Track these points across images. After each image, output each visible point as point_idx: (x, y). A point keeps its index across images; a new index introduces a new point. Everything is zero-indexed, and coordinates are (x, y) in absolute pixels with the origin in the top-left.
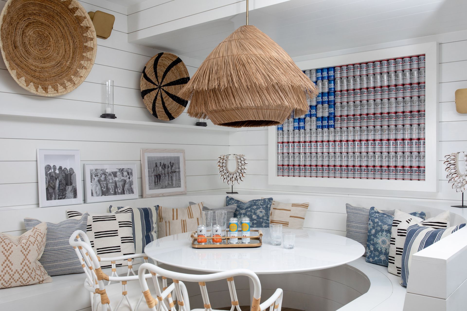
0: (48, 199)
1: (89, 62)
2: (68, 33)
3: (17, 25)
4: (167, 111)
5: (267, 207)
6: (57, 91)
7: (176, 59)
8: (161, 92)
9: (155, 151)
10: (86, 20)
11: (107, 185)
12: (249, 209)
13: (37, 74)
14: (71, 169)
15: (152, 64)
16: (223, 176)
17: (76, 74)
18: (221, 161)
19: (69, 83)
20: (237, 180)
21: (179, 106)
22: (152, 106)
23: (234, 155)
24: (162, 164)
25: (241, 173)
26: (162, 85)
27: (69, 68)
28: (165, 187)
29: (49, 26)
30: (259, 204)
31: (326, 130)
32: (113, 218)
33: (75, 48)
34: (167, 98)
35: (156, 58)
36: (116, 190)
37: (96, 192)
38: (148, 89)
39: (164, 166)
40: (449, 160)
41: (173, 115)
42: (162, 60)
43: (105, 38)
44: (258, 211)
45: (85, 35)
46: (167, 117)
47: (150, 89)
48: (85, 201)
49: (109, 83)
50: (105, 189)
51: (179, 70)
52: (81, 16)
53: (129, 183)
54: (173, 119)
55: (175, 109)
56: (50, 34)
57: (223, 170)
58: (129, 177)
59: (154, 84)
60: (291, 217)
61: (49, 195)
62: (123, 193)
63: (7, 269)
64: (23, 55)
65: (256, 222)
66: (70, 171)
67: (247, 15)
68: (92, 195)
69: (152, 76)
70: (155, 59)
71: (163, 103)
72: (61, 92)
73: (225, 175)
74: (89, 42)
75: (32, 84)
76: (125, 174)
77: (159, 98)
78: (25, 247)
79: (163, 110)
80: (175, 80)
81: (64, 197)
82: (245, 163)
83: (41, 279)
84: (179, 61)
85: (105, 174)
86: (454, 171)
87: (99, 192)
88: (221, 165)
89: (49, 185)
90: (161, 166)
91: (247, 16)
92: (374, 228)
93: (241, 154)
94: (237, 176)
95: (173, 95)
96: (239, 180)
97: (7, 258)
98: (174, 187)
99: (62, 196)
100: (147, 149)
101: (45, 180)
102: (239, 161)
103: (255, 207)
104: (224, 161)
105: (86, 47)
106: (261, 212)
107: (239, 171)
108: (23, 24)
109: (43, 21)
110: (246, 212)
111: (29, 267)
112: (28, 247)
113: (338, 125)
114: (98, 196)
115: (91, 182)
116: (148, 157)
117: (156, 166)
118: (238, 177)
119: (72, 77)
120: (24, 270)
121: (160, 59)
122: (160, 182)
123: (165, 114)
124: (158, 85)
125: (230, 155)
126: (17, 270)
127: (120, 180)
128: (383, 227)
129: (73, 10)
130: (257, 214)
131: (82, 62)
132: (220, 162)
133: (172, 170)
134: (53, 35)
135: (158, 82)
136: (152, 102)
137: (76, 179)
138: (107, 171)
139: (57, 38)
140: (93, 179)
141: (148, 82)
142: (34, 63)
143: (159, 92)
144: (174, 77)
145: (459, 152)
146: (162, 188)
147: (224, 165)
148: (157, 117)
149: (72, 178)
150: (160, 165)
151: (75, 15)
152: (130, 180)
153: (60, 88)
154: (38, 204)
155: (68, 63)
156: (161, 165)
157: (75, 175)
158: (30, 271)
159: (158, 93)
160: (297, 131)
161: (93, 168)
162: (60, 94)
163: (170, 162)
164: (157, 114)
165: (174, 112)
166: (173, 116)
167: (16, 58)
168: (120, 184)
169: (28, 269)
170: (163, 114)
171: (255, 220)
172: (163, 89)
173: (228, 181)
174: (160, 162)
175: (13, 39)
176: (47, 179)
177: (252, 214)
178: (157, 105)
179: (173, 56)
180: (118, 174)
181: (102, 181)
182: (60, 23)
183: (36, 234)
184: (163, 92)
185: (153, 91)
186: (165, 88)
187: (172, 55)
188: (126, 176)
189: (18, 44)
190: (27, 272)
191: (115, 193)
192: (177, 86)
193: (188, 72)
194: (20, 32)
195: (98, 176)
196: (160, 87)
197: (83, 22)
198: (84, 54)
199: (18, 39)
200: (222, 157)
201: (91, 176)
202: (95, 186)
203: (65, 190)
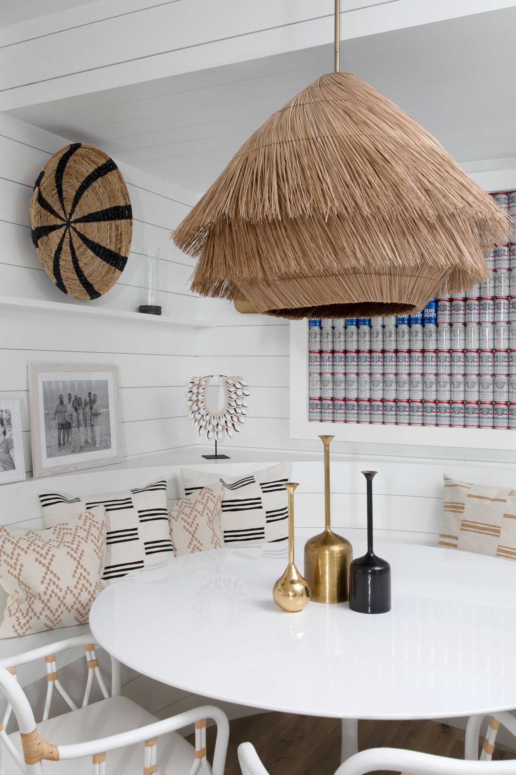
4: (83, 278)
7: (104, 162)
8: (70, 235)
9: (58, 367)
15: (54, 169)
16: (197, 421)
18: (195, 390)
20: (227, 429)
21: (109, 269)
22: (52, 264)
23: (221, 376)
24: (73, 398)
25: (235, 415)
26: (72, 220)
28: (79, 448)
31: (418, 327)
34: (82, 250)
35: (64, 155)
38: (43, 225)
39: (77, 403)
41: (96, 287)
42: (75, 161)
46: (86, 292)
47: (47, 227)
51: (109, 189)
53: (4, 446)
54: (97, 297)
55: (101, 274)
57: (199, 408)
58: (5, 430)
59: (57, 216)
67: (335, 49)
69: (52, 197)
70: (62, 158)
71: (75, 261)
73: (202, 420)
77: (66, 247)
79: (75, 276)
80: (99, 210)
82: (243, 394)
84: (110, 166)
88: (194, 398)
90: (71, 403)
91: (336, 52)
93: (236, 376)
94: (226, 422)
95: (94, 242)
96: (231, 429)
98: (98, 449)
100: (42, 365)
102: (233, 389)
104: (201, 390)
107: (232, 411)
113: (444, 318)
116: (43, 382)
117: (62, 402)
118: (230, 424)
121: (70, 158)
122: (69, 439)
123: (79, 285)
124: (65, 218)
125: (212, 376)
132: (191, 391)
133: (93, 411)
135: (64, 210)
136: (53, 256)
141: (43, 209)
143: (67, 235)
144: (98, 203)
146: (74, 452)
147: (200, 397)
148: (65, 292)
150: (70, 399)
152: (7, 437)
156: (72, 400)
159: (64, 236)
163: (90, 393)
164: (65, 284)
165: (98, 282)
166: (96, 289)
170: (75, 284)
172: (75, 229)
173: (209, 432)
174: (69, 394)
178: (62, 263)
179: (100, 154)
184: (74, 236)
185: (54, 230)
186: (78, 226)
187: (98, 151)
192: (103, 223)
193: (128, 194)
196: (68, 224)
200: (197, 382)
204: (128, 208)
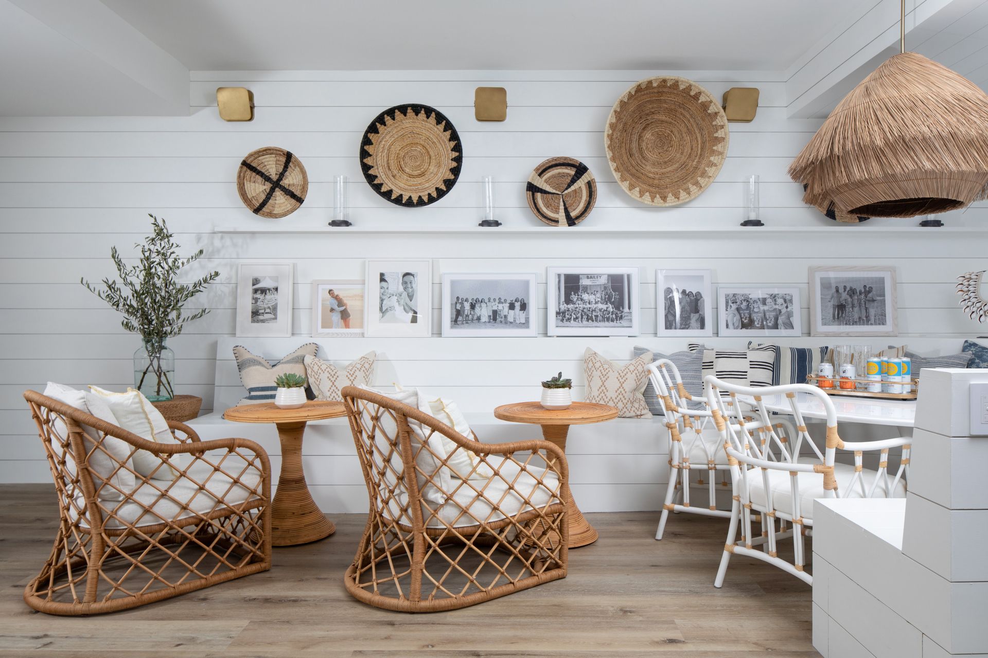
0: (666, 328)
1: (720, 156)
2: (695, 126)
3: (632, 130)
6: (678, 198)
9: (834, 269)
10: (712, 104)
11: (750, 315)
13: (656, 182)
14: (699, 294)
16: (968, 308)
17: (704, 174)
18: (965, 282)
19: (695, 187)
24: (848, 289)
27: (696, 168)
28: (853, 322)
29: (671, 123)
32: (743, 356)
33: (703, 143)
36: (765, 323)
37: (733, 324)
39: (852, 292)
43: (749, 121)
45: (714, 123)
48: (717, 334)
49: (752, 180)
50: (747, 321)
52: (706, 102)
53: (786, 315)
54: (866, 220)
56: (672, 132)
57: (970, 297)
58: (787, 306)
61: (668, 323)
62: (776, 326)
63: (602, 394)
64: (640, 162)
66: (696, 296)
68: (727, 326)
72: (683, 200)
73: (973, 306)
74: (719, 132)
75: (647, 194)
76: (780, 301)
78: (621, 374)
81: (687, 326)
83: (639, 413)
85: (747, 301)
87: (739, 324)
88: (965, 289)
89: (669, 311)
90: (846, 292)
97: (603, 384)
98: (871, 324)
99: (686, 325)
100: (819, 267)
101: (664, 304)
104: (972, 283)
105: (716, 138)
108: (639, 127)
109: (664, 118)
111: (624, 397)
112: (626, 375)
114: (737, 328)
115: (727, 310)
116: (822, 279)
117: (837, 291)
119: (699, 179)
120: (618, 398)
122: (844, 315)
125: (984, 271)
126: (611, 398)
127: (772, 309)
129: (696, 97)
131: (712, 159)
132: (962, 284)
133: (868, 298)
134: (676, 133)
137: (704, 306)
138: (750, 297)
139: (682, 134)
140: (729, 307)
142: (652, 170)
146: (847, 324)
148: (835, 219)
149: (699, 304)
150: (845, 291)
151: (700, 101)
152: (788, 309)
153: (683, 194)
154: (656, 334)
155: (695, 163)
157: (704, 301)
158: (625, 401)
161: (731, 292)
162: (680, 202)
163: (865, 286)
164: (836, 215)
167: (631, 168)
168: (771, 315)
169: (623, 399)
173: (980, 316)
174: (845, 286)
175: (628, 146)
176: (667, 305)
180: (769, 301)
181: (743, 310)
182: (684, 116)
183: (638, 363)
188: (782, 304)
189: (634, 151)
190: (622, 401)
191: (762, 327)
194: (635, 137)
195: (736, 302)
197: (710, 108)
198: (715, 148)
199: (634, 145)
200: (967, 276)
201: (727, 302)
202: (731, 316)
203: (689, 318)
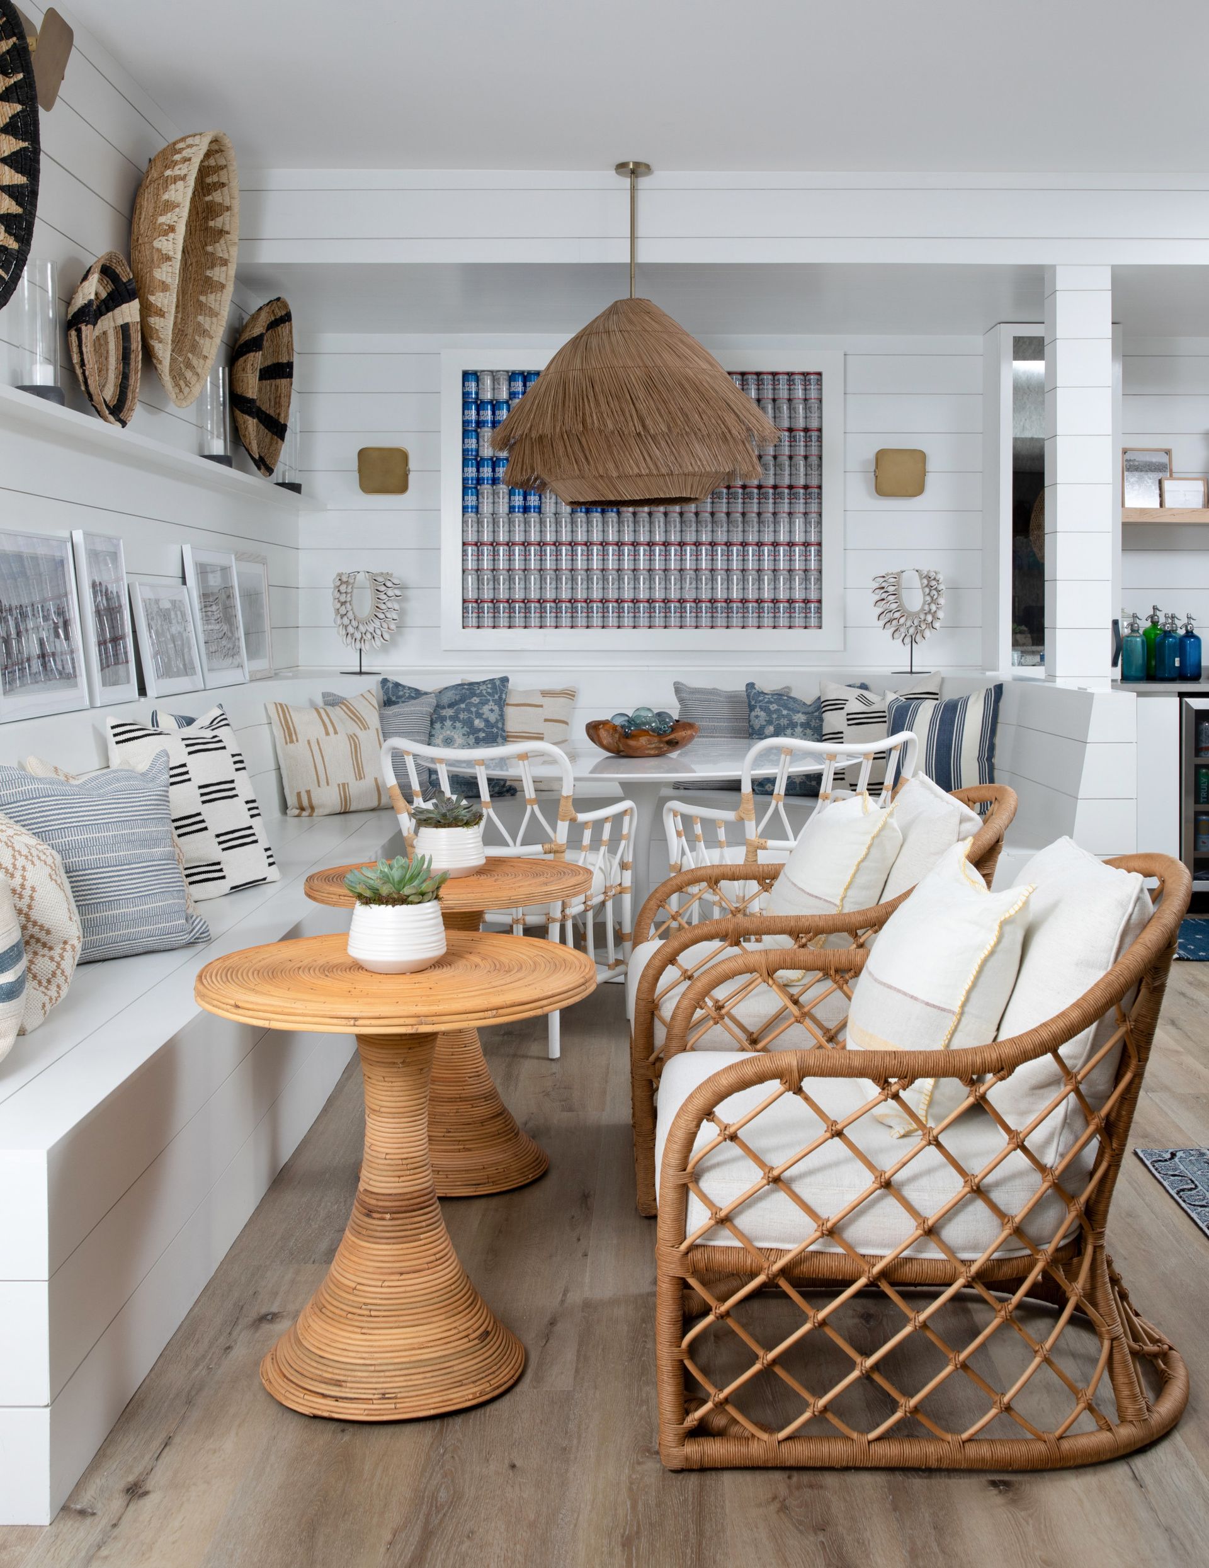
1: (214, 319)
5: (500, 698)
7: (283, 314)
10: (228, 213)
12: (463, 706)
16: (344, 628)
17: (195, 348)
18: (343, 589)
19: (190, 373)
20: (375, 638)
21: (269, 438)
23: (370, 572)
25: (385, 621)
27: (182, 332)
30: (484, 692)
31: (597, 516)
40: (884, 584)
41: (267, 461)
44: (485, 709)
45: (209, 249)
52: (220, 204)
53: (187, 645)
54: (271, 473)
55: (266, 444)
57: (347, 612)
58: (185, 626)
60: (546, 720)
62: (185, 670)
65: (484, 735)
72: (187, 397)
73: (350, 625)
74: (217, 269)
76: (179, 615)
82: (395, 594)
84: (285, 317)
86: (894, 606)
88: (343, 599)
92: (770, 722)
93: (386, 572)
94: (375, 629)
96: (379, 640)
102: (382, 588)
103: (475, 700)
104: (350, 589)
105: (210, 280)
106: (492, 711)
107: (381, 616)
110: (457, 712)
118: (378, 632)
119: (190, 355)
125: (360, 572)
128: (794, 717)
130: (484, 716)
131: (200, 318)
132: (339, 591)
145: (903, 569)
147: (349, 598)
151: (208, 199)
152: (187, 634)
155: (179, 320)
160: (518, 517)
166: (268, 463)
171: (480, 730)
173: (356, 640)
177: (473, 716)
180: (173, 614)
193: (291, 349)
197: (218, 219)
198: (203, 298)
200: (345, 579)
204: (290, 365)
